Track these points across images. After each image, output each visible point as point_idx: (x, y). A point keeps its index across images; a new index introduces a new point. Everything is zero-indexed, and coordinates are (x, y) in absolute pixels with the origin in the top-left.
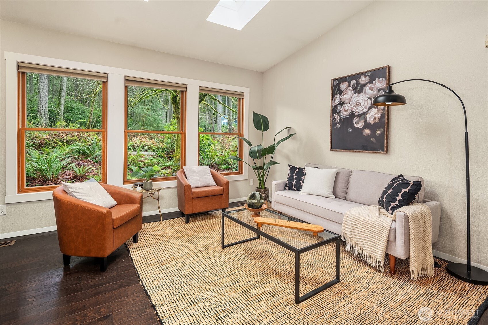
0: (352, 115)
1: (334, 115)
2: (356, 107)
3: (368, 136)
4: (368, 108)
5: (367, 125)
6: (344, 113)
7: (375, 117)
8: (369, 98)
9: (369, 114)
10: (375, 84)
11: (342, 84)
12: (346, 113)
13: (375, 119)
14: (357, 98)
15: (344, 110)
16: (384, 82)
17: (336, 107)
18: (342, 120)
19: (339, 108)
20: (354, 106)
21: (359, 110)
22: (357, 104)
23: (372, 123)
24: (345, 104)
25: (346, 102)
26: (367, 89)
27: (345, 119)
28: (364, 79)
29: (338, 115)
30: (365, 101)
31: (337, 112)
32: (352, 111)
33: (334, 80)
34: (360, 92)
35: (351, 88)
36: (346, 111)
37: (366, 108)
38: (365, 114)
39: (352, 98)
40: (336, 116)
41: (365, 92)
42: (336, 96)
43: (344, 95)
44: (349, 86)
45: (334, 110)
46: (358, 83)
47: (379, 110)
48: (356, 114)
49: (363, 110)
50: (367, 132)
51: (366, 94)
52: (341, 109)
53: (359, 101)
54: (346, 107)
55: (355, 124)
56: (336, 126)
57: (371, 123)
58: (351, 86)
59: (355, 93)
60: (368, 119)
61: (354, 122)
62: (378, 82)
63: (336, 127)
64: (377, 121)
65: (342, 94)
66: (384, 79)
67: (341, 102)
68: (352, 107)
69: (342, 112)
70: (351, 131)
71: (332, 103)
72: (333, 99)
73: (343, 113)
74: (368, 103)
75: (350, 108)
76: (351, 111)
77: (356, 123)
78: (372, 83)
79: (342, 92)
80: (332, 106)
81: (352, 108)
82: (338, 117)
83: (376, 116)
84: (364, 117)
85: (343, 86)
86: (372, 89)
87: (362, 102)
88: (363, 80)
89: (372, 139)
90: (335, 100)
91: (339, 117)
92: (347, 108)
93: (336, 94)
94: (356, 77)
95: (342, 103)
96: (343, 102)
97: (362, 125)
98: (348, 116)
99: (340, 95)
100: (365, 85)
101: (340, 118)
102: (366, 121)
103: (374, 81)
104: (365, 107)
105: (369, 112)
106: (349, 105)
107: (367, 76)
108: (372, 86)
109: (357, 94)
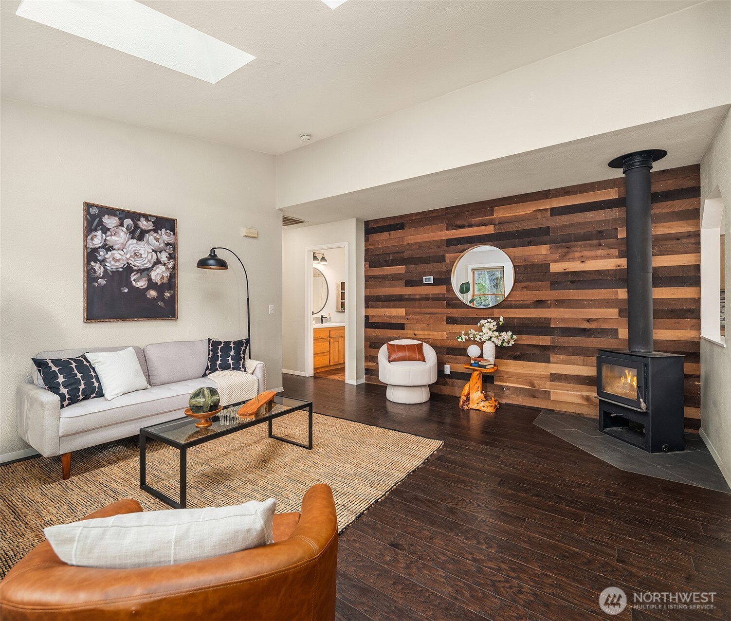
0: (129, 269)
1: (92, 263)
2: (134, 258)
3: (154, 299)
4: (152, 262)
5: (152, 285)
6: (113, 263)
7: (163, 275)
8: (153, 251)
9: (155, 271)
10: (161, 235)
11: (106, 216)
12: (117, 264)
13: (162, 278)
14: (136, 245)
15: (113, 258)
16: (172, 236)
17: (95, 250)
18: (110, 274)
19: (102, 253)
20: (131, 256)
21: (139, 264)
22: (135, 254)
23: (159, 284)
24: (114, 250)
25: (116, 247)
26: (150, 237)
27: (115, 273)
28: (145, 223)
29: (101, 264)
30: (148, 253)
31: (98, 260)
32: (128, 263)
33: (88, 206)
34: (140, 238)
35: (124, 229)
36: (116, 260)
37: (150, 263)
38: (148, 270)
39: (128, 244)
40: (97, 266)
41: (148, 241)
42: (94, 233)
43: (111, 235)
44: (122, 225)
45: (91, 255)
46: (137, 227)
47: (167, 269)
48: (135, 268)
49: (145, 264)
50: (153, 293)
51: (148, 242)
52: (106, 256)
53: (139, 252)
54: (117, 254)
55: (134, 283)
56: (97, 282)
57: (157, 283)
58: (125, 227)
59: (132, 238)
60: (153, 277)
61: (132, 279)
62: (166, 233)
63: (96, 284)
64: (165, 281)
65: (109, 233)
66: (172, 233)
67: (107, 245)
68: (128, 256)
69: (108, 260)
70: (126, 291)
71: (86, 241)
72: (89, 237)
73: (110, 263)
74: (152, 256)
75: (124, 258)
76: (126, 263)
77: (134, 280)
78: (158, 233)
79: (108, 230)
80: (86, 247)
81: (129, 259)
82: (100, 267)
83: (164, 275)
84: (148, 275)
85: (110, 222)
86: (157, 240)
87: (144, 253)
88: (144, 224)
89: (159, 303)
90: (92, 239)
91: (102, 269)
92: (118, 257)
93: (96, 230)
94: (135, 216)
95: (108, 248)
96: (111, 247)
97: (144, 285)
98: (121, 270)
99: (103, 232)
100: (148, 232)
101: (106, 270)
102: (150, 280)
103: (159, 231)
104: (148, 261)
105: (154, 268)
106: (121, 252)
107: (149, 221)
108: (158, 237)
109: (135, 241)
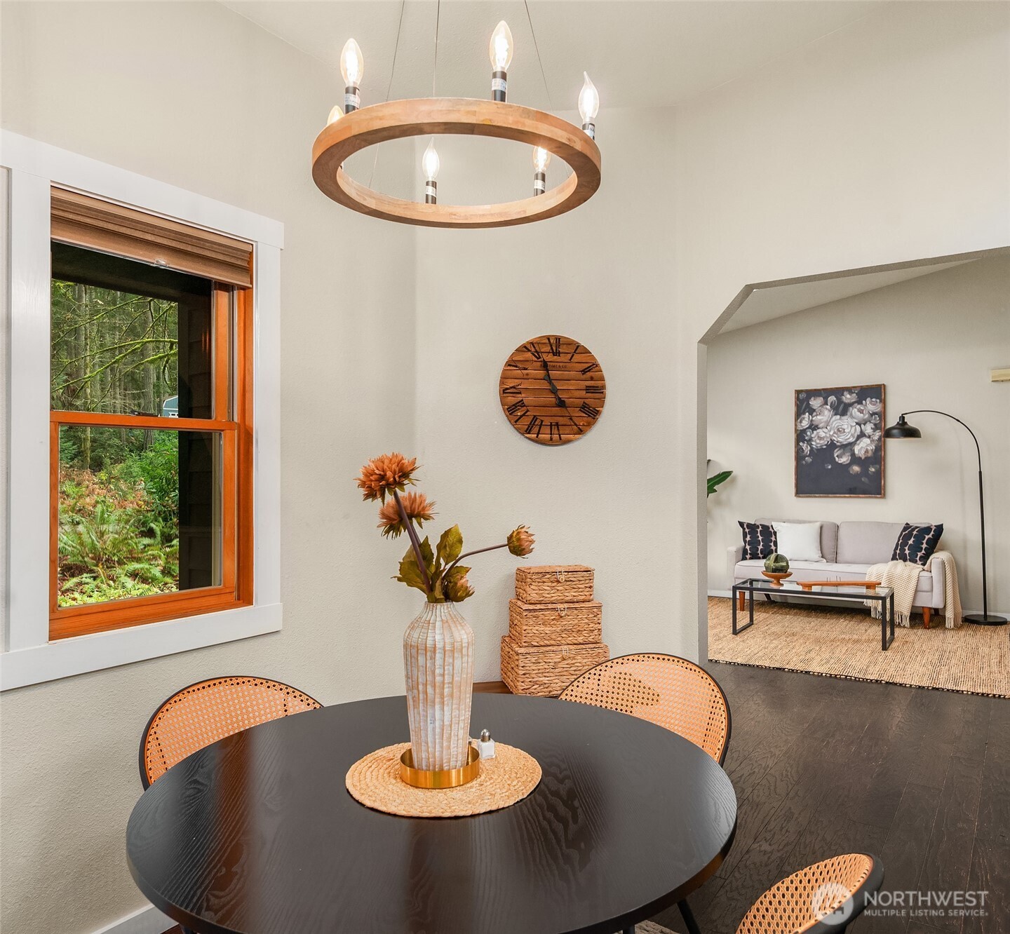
0: (832, 446)
1: (801, 444)
2: (837, 434)
3: (857, 475)
4: (856, 436)
5: (855, 460)
6: (818, 441)
7: (867, 449)
8: (857, 423)
9: (858, 445)
10: (866, 405)
11: (812, 399)
12: (822, 442)
13: (867, 451)
14: (839, 421)
15: (818, 437)
16: (878, 404)
17: (804, 431)
18: (815, 451)
19: (808, 433)
20: (834, 433)
21: (842, 439)
22: (838, 430)
23: (863, 458)
24: (818, 428)
25: (821, 426)
26: (854, 411)
27: (820, 450)
28: (848, 396)
29: (808, 443)
30: (852, 426)
31: (806, 440)
32: (831, 439)
33: (798, 392)
34: (844, 413)
35: (828, 407)
36: (820, 438)
37: (854, 437)
38: (852, 444)
39: (831, 421)
40: (804, 446)
41: (851, 414)
42: (803, 416)
43: (817, 415)
44: (826, 403)
45: (800, 436)
46: (840, 401)
47: (872, 441)
48: (838, 444)
49: (849, 439)
50: (856, 469)
51: (852, 417)
52: (813, 436)
53: (843, 427)
54: (821, 433)
55: (837, 458)
56: (804, 460)
57: (861, 458)
58: (829, 404)
59: (836, 414)
60: (856, 452)
61: (835, 455)
62: (871, 403)
63: (804, 462)
64: (870, 454)
65: (815, 414)
66: (878, 400)
67: (813, 425)
68: (831, 433)
69: (814, 439)
70: (830, 467)
71: (796, 425)
72: (799, 421)
73: (815, 442)
74: (856, 430)
75: (828, 435)
76: (829, 440)
77: (837, 456)
78: (862, 404)
79: (814, 410)
80: (796, 430)
81: (833, 435)
82: (807, 447)
83: (869, 448)
84: (851, 449)
85: (816, 403)
86: (861, 411)
87: (848, 428)
88: (848, 398)
89: (863, 479)
90: (801, 422)
91: (809, 448)
92: (822, 434)
93: (804, 413)
94: (839, 392)
95: (813, 427)
96: (817, 426)
97: (847, 460)
98: (825, 447)
99: (809, 414)
100: (851, 405)
101: (812, 448)
102: (853, 454)
103: (864, 402)
104: (852, 435)
105: (858, 442)
106: (825, 430)
107: (853, 393)
108: (862, 408)
109: (838, 417)
